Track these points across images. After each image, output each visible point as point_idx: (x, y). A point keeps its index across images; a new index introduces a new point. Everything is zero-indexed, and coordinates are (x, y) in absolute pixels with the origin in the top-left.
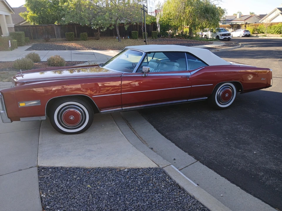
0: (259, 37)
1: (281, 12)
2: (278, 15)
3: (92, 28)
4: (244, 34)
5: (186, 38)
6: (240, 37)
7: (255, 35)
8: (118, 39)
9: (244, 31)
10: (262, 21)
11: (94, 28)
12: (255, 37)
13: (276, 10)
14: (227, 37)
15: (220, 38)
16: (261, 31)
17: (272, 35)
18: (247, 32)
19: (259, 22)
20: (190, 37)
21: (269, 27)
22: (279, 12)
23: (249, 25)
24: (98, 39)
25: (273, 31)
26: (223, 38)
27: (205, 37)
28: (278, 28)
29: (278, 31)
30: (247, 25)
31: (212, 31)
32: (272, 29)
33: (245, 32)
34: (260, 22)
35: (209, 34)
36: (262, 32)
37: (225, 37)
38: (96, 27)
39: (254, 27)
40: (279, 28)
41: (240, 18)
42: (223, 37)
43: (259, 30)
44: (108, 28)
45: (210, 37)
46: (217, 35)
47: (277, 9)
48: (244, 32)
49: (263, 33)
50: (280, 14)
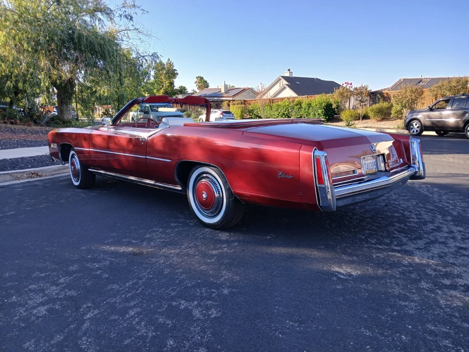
1: (287, 83)
2: (284, 88)
9: (221, 112)
13: (280, 79)
16: (255, 113)
18: (228, 115)
21: (269, 107)
23: (234, 102)
28: (283, 108)
29: (284, 114)
30: (231, 103)
32: (273, 110)
33: (224, 114)
36: (258, 116)
39: (243, 105)
40: (285, 108)
41: (225, 92)
43: (252, 111)
48: (222, 114)
50: (286, 86)
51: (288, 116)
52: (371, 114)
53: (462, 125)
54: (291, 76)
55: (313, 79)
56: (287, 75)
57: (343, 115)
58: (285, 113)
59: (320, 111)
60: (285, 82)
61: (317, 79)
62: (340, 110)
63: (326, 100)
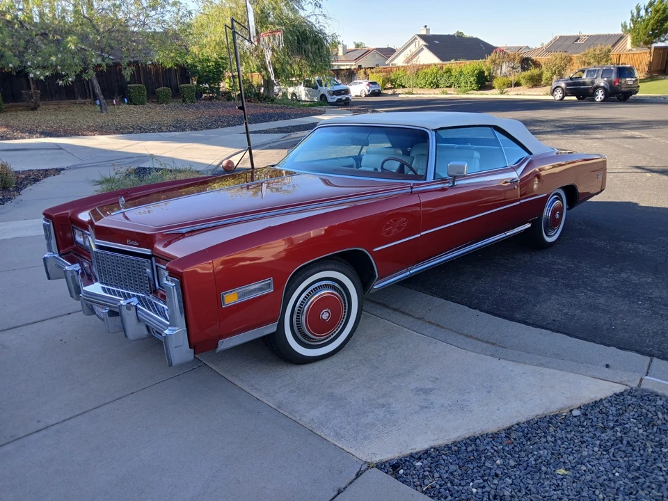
0: (400, 96)
1: (425, 43)
2: (422, 49)
3: (31, 75)
4: (369, 91)
5: (261, 102)
6: (361, 96)
7: (390, 92)
8: (101, 105)
9: (367, 83)
10: (391, 62)
11: (35, 75)
12: (391, 95)
13: (416, 39)
14: (344, 97)
15: (330, 100)
16: (398, 82)
17: (421, 91)
18: (374, 86)
19: (386, 63)
20: (268, 98)
22: (422, 43)
24: (34, 109)
25: (422, 82)
26: (335, 100)
27: (292, 97)
28: (432, 75)
29: (432, 82)
31: (308, 84)
32: (419, 78)
33: (370, 85)
34: (388, 64)
35: (302, 91)
36: (401, 85)
37: (340, 97)
38: (41, 74)
39: (384, 74)
41: (344, 54)
42: (334, 96)
43: (395, 80)
44: (79, 76)
45: (304, 98)
46: (320, 94)
47: (417, 37)
48: (368, 85)
49: (404, 87)
50: (424, 47)
51: (437, 85)
52: (523, 81)
54: (428, 34)
56: (424, 32)
57: (495, 83)
59: (472, 79)
62: (492, 78)
63: (478, 67)
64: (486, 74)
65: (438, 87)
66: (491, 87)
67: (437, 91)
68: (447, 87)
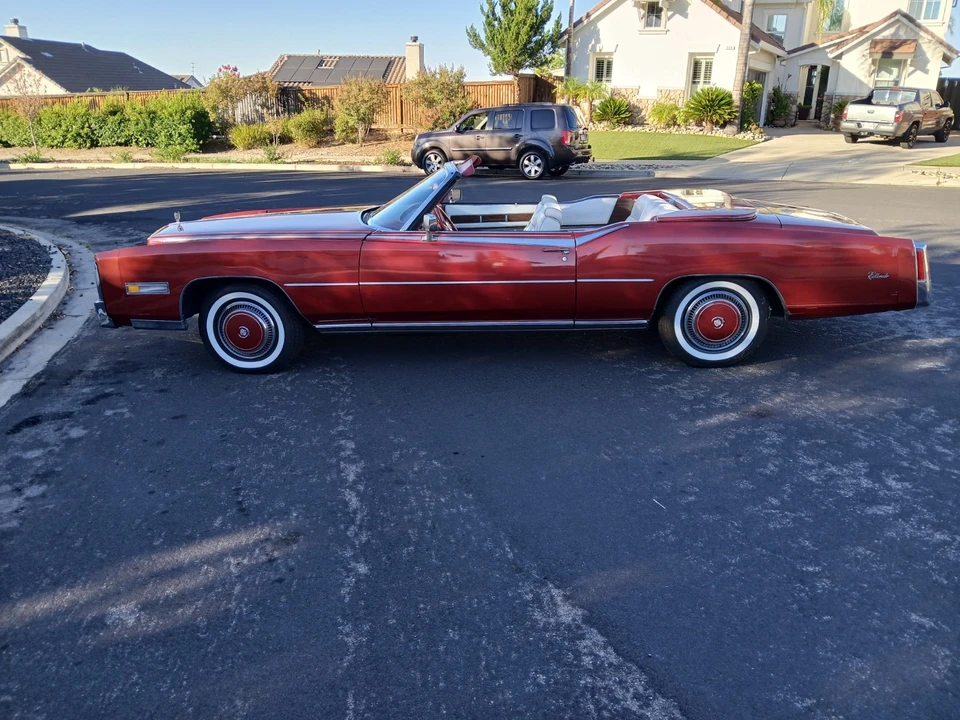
2: (19, 67)
17: (60, 154)
25: (55, 134)
29: (78, 134)
50: (23, 63)
51: (92, 141)
52: (294, 133)
53: (513, 156)
54: (23, 37)
55: (76, 48)
56: (14, 33)
57: (234, 136)
58: (83, 133)
59: (183, 129)
60: (15, 53)
61: (87, 47)
62: (226, 126)
63: (189, 103)
64: (212, 117)
65: (94, 144)
66: (227, 146)
67: (97, 152)
68: (120, 144)
